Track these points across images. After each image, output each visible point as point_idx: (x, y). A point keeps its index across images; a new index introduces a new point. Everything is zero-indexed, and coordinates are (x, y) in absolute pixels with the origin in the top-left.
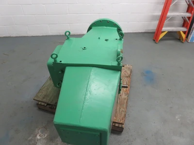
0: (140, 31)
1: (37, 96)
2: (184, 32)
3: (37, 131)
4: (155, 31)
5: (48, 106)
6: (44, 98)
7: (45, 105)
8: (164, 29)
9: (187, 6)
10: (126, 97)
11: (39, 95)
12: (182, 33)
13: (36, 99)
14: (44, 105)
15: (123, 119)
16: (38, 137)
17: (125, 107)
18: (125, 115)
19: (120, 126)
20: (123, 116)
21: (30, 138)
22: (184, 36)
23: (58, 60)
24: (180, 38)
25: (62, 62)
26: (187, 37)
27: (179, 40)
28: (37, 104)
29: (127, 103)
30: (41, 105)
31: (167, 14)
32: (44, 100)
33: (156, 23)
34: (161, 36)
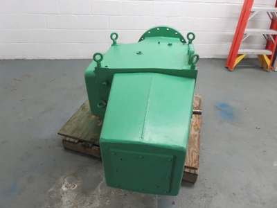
0: (207, 57)
1: (63, 129)
2: (269, 57)
3: (61, 179)
4: (226, 57)
5: (80, 144)
6: (74, 132)
7: (76, 141)
8: (240, 51)
9: (270, 21)
10: (197, 133)
11: (66, 128)
12: (266, 58)
13: (62, 132)
14: (73, 143)
15: (195, 162)
16: (64, 188)
17: (197, 145)
18: (198, 157)
19: (192, 171)
20: (194, 158)
21: (51, 190)
22: (268, 62)
23: (103, 65)
24: (262, 65)
25: (109, 67)
26: (272, 64)
27: (262, 68)
28: (64, 141)
29: (198, 140)
30: (69, 142)
31: (244, 30)
32: (75, 135)
33: (229, 45)
34: (238, 60)
